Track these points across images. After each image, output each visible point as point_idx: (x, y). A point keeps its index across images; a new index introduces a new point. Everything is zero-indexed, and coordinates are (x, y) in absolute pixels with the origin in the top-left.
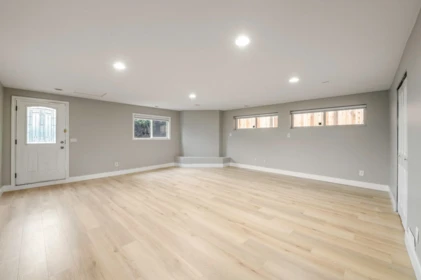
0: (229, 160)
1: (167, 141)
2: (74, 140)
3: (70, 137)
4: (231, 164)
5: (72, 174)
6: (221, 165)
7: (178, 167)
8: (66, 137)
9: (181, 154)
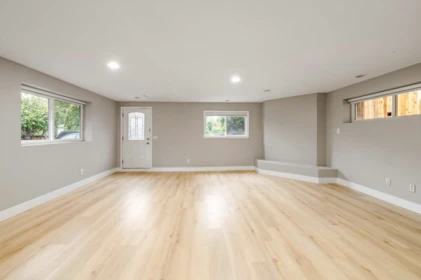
0: (336, 173)
1: (244, 139)
2: (155, 138)
3: (153, 135)
4: (339, 181)
5: (154, 166)
6: (316, 180)
7: (255, 172)
8: (150, 135)
9: (263, 157)
